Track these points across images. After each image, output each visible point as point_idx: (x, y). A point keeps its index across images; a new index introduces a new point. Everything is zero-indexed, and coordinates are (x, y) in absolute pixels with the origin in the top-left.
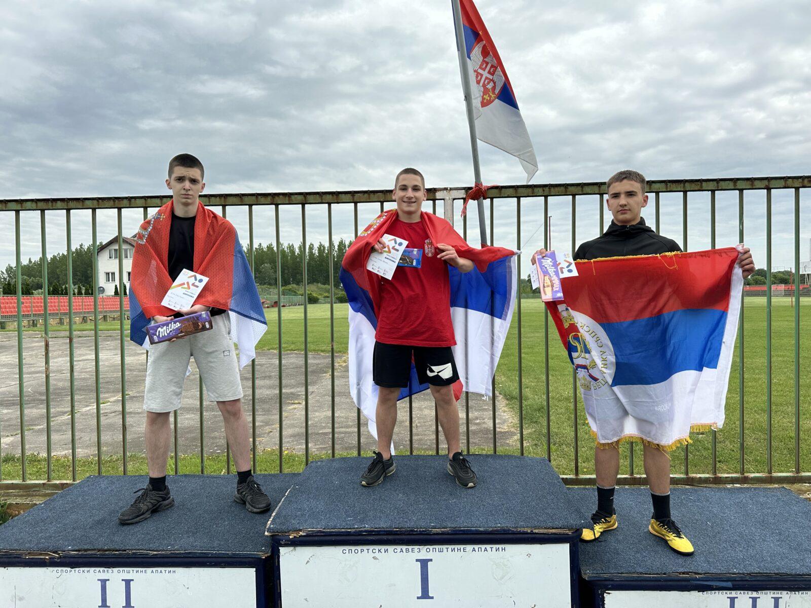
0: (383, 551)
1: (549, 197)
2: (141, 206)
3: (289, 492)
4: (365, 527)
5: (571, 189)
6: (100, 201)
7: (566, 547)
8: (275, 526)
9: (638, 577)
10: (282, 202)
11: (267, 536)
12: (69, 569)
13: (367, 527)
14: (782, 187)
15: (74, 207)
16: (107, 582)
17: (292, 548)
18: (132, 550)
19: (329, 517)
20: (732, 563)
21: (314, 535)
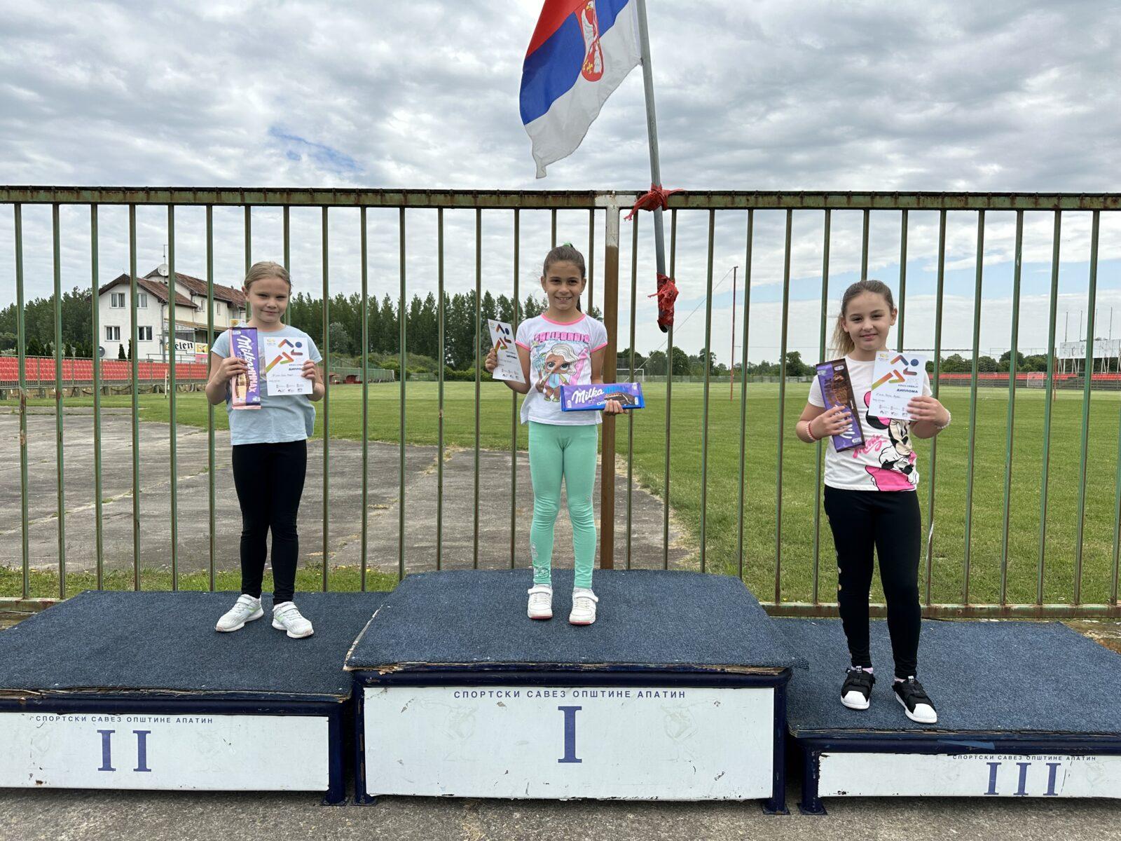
0: (512, 694)
1: (754, 211)
2: (165, 202)
3: (378, 613)
4: (487, 661)
5: (786, 200)
6: (104, 192)
7: (769, 693)
8: (357, 658)
9: (867, 734)
10: (371, 203)
11: (346, 672)
12: (55, 715)
13: (490, 659)
14: (1076, 207)
15: (65, 201)
16: (112, 734)
17: (382, 689)
18: (149, 689)
19: (436, 647)
20: (995, 717)
21: (414, 670)
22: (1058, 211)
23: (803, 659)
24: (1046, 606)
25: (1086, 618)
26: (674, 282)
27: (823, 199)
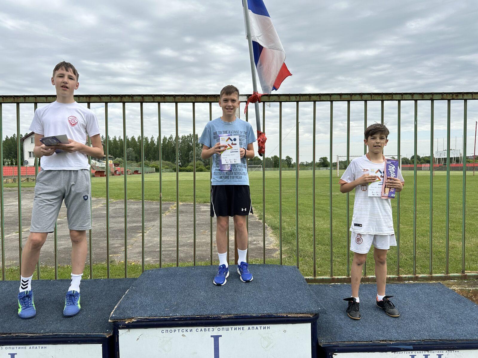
0: (189, 330)
1: (299, 102)
2: (33, 102)
3: (128, 291)
4: (177, 315)
5: (313, 97)
6: (4, 98)
7: (308, 326)
8: (116, 315)
9: (354, 344)
10: (127, 101)
11: (110, 322)
13: (178, 315)
14: (440, 99)
17: (127, 330)
18: (16, 333)
19: (153, 309)
20: (413, 333)
21: (142, 321)
22: (432, 100)
23: (324, 309)
24: (434, 275)
25: (452, 280)
26: (265, 134)
27: (329, 97)
